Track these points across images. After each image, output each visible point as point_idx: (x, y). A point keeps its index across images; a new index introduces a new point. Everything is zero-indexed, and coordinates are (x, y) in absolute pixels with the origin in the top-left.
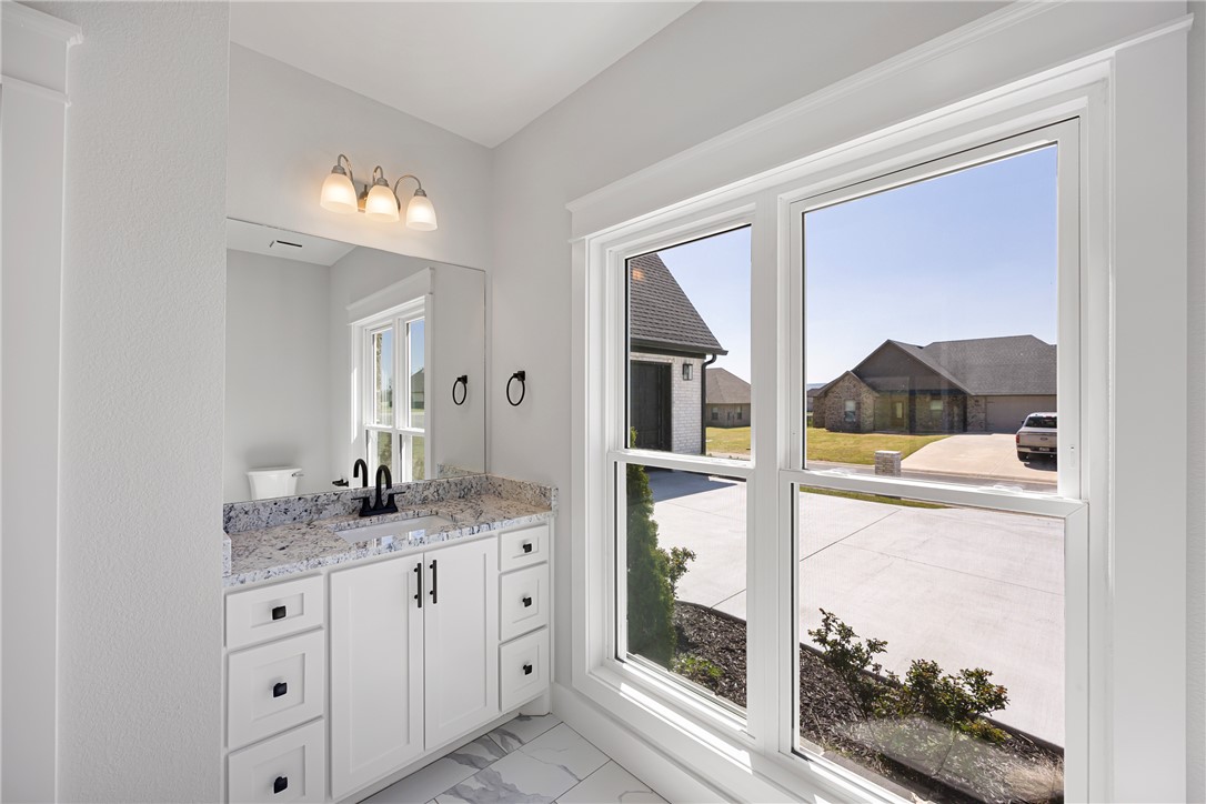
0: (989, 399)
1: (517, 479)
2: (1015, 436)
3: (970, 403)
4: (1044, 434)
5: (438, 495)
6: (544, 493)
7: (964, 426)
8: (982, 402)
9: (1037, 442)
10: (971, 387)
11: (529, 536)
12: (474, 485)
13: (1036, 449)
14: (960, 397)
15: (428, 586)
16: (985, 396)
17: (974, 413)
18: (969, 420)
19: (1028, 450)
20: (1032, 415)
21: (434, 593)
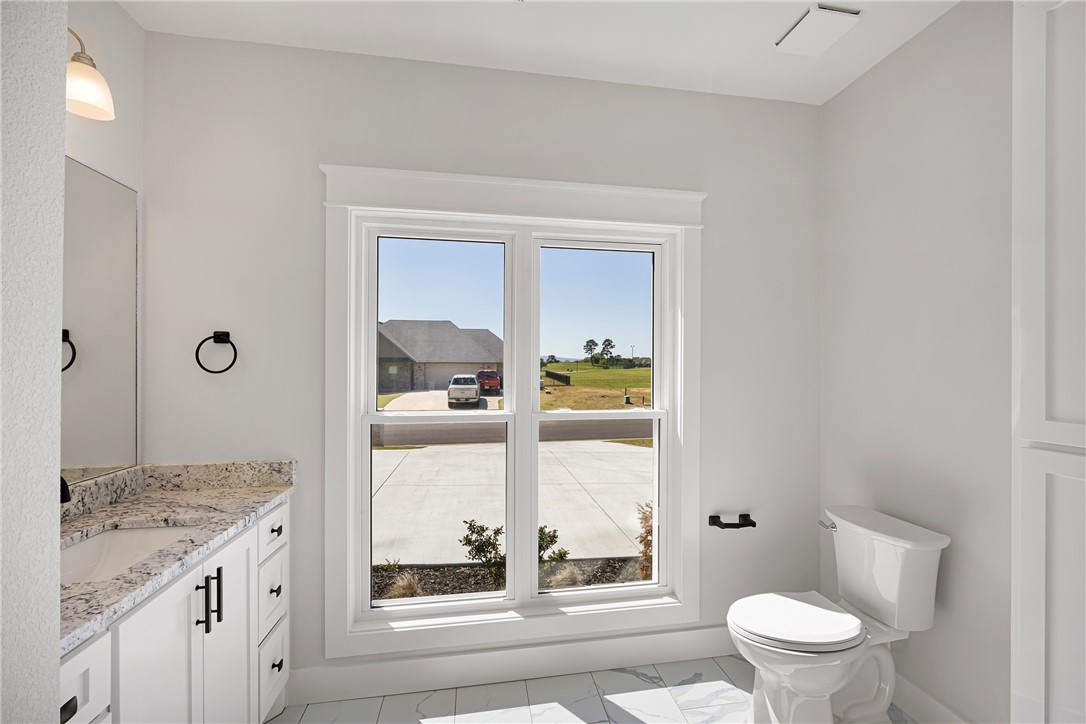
0: (427, 365)
1: (221, 462)
2: (446, 392)
3: (416, 368)
4: (462, 389)
5: (84, 505)
6: (278, 469)
7: (412, 386)
8: (423, 367)
9: (458, 395)
10: (417, 356)
11: (274, 520)
12: (129, 483)
13: (458, 399)
14: (409, 364)
15: (214, 606)
16: (425, 363)
17: (419, 377)
18: (415, 381)
19: (454, 401)
20: (456, 377)
21: (219, 611)
